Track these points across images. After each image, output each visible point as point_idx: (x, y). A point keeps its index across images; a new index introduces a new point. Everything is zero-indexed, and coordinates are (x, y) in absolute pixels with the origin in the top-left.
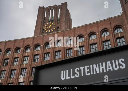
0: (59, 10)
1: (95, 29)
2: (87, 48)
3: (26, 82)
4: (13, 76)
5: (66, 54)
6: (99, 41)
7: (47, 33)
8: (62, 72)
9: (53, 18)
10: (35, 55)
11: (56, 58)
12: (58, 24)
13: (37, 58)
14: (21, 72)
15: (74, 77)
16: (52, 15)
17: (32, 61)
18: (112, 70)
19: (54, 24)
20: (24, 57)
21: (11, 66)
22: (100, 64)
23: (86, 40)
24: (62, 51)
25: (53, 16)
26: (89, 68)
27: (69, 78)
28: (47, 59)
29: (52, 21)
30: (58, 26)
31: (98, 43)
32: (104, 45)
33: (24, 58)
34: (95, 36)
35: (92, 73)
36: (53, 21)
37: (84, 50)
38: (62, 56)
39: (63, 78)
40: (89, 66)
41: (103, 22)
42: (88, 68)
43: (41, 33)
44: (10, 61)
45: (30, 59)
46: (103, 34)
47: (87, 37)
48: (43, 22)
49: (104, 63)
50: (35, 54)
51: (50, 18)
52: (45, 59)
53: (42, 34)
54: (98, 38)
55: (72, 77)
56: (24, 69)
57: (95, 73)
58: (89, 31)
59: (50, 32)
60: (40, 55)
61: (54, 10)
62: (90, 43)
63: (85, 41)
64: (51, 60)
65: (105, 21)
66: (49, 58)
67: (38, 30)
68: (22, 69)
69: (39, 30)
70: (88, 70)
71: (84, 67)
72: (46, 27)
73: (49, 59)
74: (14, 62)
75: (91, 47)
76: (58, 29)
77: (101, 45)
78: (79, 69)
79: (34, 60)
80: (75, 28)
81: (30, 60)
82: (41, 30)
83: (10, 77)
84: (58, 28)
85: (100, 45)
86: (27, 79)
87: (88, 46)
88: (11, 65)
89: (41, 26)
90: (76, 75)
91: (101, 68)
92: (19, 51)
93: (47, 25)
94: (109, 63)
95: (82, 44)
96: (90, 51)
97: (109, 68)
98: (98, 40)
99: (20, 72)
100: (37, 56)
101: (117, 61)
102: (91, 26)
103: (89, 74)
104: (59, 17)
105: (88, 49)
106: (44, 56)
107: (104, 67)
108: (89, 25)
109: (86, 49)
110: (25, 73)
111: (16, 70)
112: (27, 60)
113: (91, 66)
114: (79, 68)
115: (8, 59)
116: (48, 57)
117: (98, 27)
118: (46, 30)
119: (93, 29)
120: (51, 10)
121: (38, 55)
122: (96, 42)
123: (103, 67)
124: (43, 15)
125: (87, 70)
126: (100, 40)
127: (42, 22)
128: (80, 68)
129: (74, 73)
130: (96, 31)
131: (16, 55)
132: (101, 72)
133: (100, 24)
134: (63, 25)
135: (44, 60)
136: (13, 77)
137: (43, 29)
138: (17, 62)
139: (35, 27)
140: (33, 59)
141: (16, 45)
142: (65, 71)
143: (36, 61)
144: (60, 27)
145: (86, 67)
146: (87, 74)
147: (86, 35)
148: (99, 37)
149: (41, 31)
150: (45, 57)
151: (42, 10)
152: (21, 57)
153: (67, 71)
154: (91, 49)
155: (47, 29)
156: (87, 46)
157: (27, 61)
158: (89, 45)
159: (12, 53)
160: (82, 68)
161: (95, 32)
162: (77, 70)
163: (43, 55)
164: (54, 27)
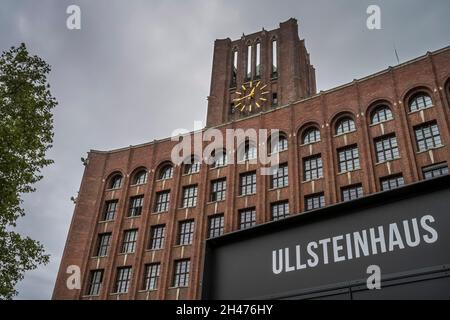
0: (275, 43)
1: (385, 92)
2: (366, 151)
3: (195, 260)
4: (158, 244)
5: (305, 172)
6: (403, 126)
7: (244, 114)
8: (274, 253)
9: (258, 69)
10: (213, 182)
11: (275, 185)
12: (275, 86)
13: (220, 189)
14: (180, 230)
15: (304, 266)
16: (253, 60)
17: (208, 198)
18: (402, 246)
19: (261, 85)
20: (185, 188)
21: (149, 215)
22: (372, 231)
23: (362, 125)
24: (290, 164)
25: (258, 63)
26: (342, 243)
27: (293, 269)
28: (249, 191)
29: (256, 77)
30: (274, 91)
31: (400, 134)
32: (419, 138)
33: (184, 192)
34: (388, 112)
35: (350, 257)
36: (259, 77)
37: (357, 156)
38: (291, 178)
39: (278, 269)
40: (341, 237)
41: (412, 66)
42: (340, 243)
43: (226, 115)
44: (146, 203)
45: (200, 193)
46: (414, 103)
47: (365, 119)
48: (229, 83)
49: (381, 229)
50: (213, 177)
51: (249, 71)
52: (244, 191)
53: (229, 120)
54: (398, 119)
55: (300, 267)
56: (186, 221)
57: (358, 255)
58: (369, 97)
59: (252, 112)
60: (228, 180)
61: (258, 45)
62: (375, 134)
63: (360, 129)
64: (261, 191)
65: (416, 63)
66: (254, 186)
67: (218, 108)
68: (181, 223)
69: (220, 108)
70: (341, 248)
71: (329, 240)
72: (240, 96)
73: (254, 189)
74: (157, 204)
75: (379, 146)
76: (276, 100)
77: (409, 139)
78: (316, 246)
79: (213, 196)
80: (324, 95)
81: (201, 197)
82: (227, 107)
83: (150, 247)
84: (275, 96)
85: (405, 137)
86: (196, 252)
87: (368, 145)
88: (150, 212)
89: (225, 95)
90: (309, 261)
91: (374, 241)
92: (168, 172)
93: (241, 90)
94: (393, 227)
95: (348, 139)
96: (375, 158)
97: (396, 243)
98: (399, 124)
99: (176, 232)
100: (220, 185)
101: (414, 221)
102: (375, 84)
103: (343, 258)
104: (275, 65)
105: (369, 153)
106: (241, 182)
107: (382, 239)
108: (368, 79)
109: (363, 155)
110: (190, 233)
111: (163, 225)
112: (194, 197)
113: (348, 236)
114: (318, 242)
115: (141, 196)
116: (252, 184)
117: (395, 84)
118: (240, 107)
119: (380, 92)
120: (250, 48)
121: (223, 179)
122: (391, 130)
123: (378, 240)
124: (227, 63)
125: (337, 249)
126: (405, 122)
127: (226, 85)
128: (320, 242)
129: (305, 257)
130: (390, 97)
131: (162, 185)
132: (375, 252)
133: (401, 76)
134: (288, 87)
135: (240, 193)
136: (157, 248)
137: (233, 104)
138: (165, 205)
139: (209, 99)
140: (208, 191)
141: (158, 155)
142: (281, 251)
143: (219, 198)
144: (279, 93)
145: (335, 239)
146: (337, 259)
147: (360, 111)
148: (401, 115)
149: (227, 110)
150: (244, 184)
151: (224, 49)
152: (175, 190)
153: (287, 250)
154: (377, 153)
155: (244, 102)
156: (365, 145)
157: (192, 200)
158: (372, 141)
159: (149, 180)
160: (324, 242)
161: (386, 101)
162: (312, 247)
163: (238, 181)
164: (264, 96)
